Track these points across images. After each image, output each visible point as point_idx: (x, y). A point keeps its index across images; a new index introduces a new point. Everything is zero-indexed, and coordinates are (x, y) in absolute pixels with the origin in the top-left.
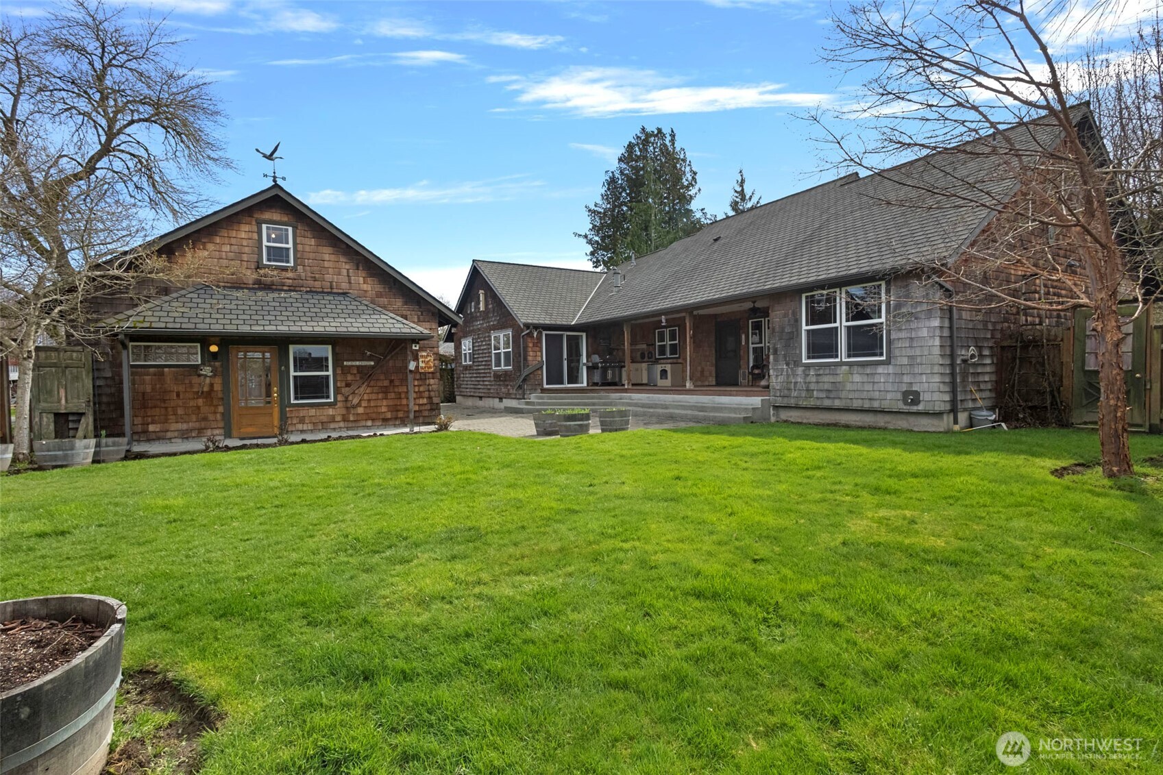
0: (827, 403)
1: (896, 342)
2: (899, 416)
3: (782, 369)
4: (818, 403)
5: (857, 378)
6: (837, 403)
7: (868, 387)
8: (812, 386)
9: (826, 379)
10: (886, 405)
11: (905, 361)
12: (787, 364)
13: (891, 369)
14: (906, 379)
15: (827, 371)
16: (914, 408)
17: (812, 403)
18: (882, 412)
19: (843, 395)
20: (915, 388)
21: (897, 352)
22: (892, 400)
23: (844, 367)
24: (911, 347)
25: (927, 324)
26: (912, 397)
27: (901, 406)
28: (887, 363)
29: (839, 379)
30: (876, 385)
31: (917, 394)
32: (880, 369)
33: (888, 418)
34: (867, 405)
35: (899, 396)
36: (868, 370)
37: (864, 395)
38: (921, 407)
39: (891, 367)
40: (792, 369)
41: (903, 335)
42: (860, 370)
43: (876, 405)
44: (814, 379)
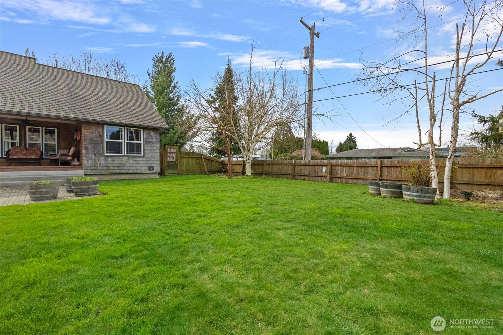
0: (117, 171)
1: (146, 150)
2: (144, 175)
3: (92, 157)
4: (113, 172)
5: (131, 162)
6: (122, 171)
7: (135, 165)
8: (109, 165)
9: (116, 162)
10: (143, 171)
11: (149, 157)
12: (95, 155)
13: (144, 159)
14: (149, 162)
15: (118, 159)
16: (152, 172)
17: (110, 172)
18: (141, 173)
19: (125, 168)
20: (152, 165)
21: (147, 153)
22: (145, 169)
23: (126, 158)
24: (151, 152)
25: (156, 145)
26: (151, 168)
27: (148, 171)
28: (143, 157)
29: (124, 162)
30: (139, 164)
31: (153, 167)
32: (141, 159)
33: (140, 175)
34: (135, 171)
35: (147, 168)
36: (136, 159)
37: (134, 168)
38: (154, 171)
39: (144, 158)
40: (98, 157)
41: (149, 148)
42: (132, 158)
43: (139, 171)
44: (111, 162)
